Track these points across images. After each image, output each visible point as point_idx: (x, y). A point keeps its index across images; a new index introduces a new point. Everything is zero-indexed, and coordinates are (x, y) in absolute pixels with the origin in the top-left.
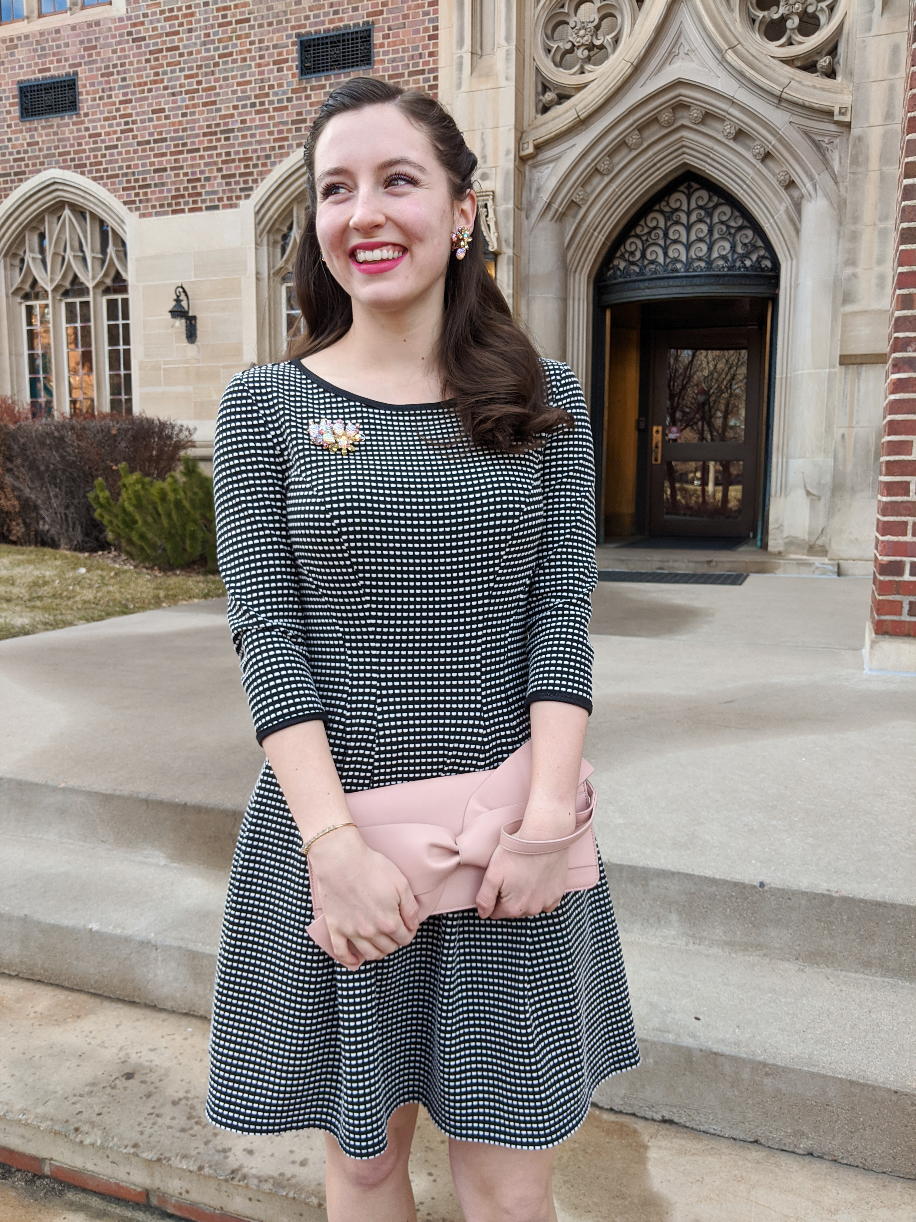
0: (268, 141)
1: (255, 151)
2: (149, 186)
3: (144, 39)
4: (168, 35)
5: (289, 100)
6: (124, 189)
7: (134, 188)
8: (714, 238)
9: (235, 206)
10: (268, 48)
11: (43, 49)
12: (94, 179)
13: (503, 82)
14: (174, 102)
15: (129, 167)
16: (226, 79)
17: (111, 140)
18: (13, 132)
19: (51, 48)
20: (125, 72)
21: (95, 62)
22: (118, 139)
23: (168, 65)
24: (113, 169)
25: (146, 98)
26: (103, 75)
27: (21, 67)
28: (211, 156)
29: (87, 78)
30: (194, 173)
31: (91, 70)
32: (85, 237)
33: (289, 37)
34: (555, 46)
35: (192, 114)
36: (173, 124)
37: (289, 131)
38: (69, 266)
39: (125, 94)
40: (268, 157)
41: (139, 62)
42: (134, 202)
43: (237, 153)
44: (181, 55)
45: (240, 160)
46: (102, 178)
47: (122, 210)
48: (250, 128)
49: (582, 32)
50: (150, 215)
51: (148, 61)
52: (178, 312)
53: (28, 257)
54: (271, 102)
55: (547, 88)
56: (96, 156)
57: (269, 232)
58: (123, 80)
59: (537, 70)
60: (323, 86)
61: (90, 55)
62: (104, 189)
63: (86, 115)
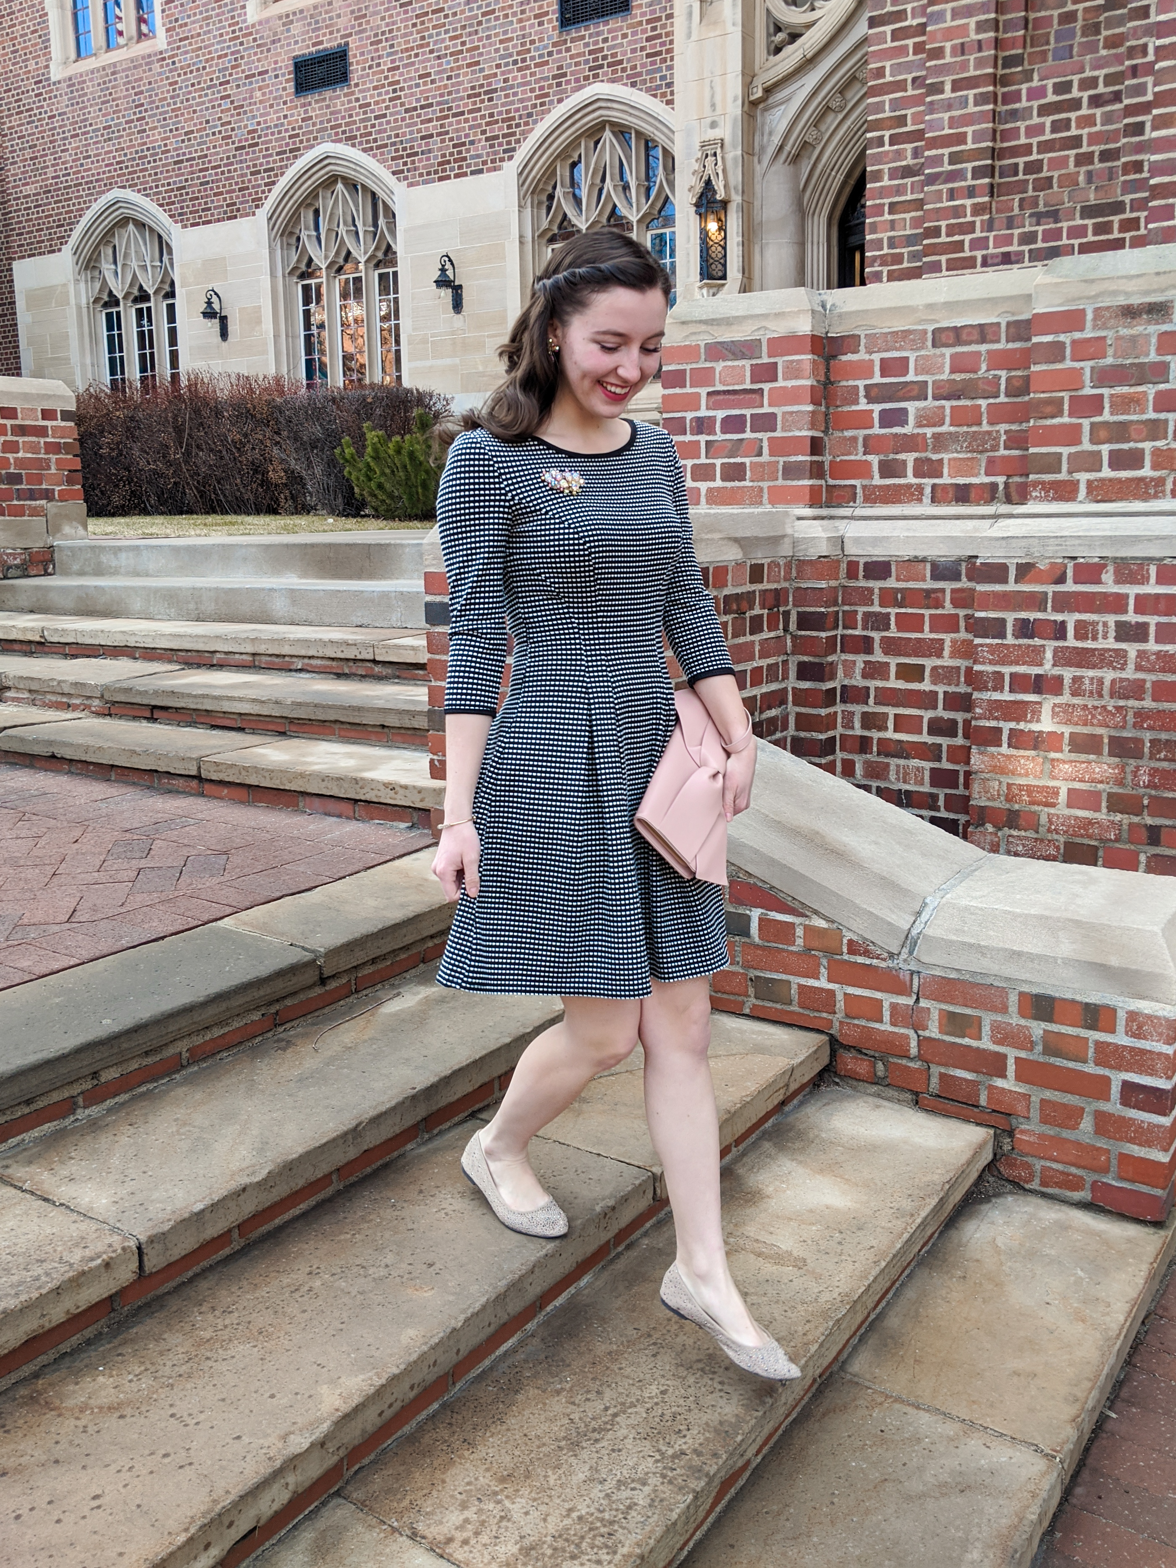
0: (530, 99)
1: (517, 110)
2: (416, 154)
3: (410, 3)
5: (550, 54)
6: (393, 159)
7: (402, 157)
9: (499, 168)
10: (529, 2)
11: (317, 22)
12: (365, 150)
13: (730, 28)
14: (440, 65)
15: (397, 136)
16: (489, 37)
17: (380, 109)
18: (289, 109)
19: (324, 20)
20: (393, 38)
21: (364, 31)
22: (387, 108)
23: (434, 27)
24: (382, 139)
25: (413, 64)
26: (372, 44)
27: (296, 42)
28: (475, 119)
29: (357, 48)
30: (459, 138)
31: (361, 39)
32: (357, 210)
35: (457, 76)
36: (439, 88)
37: (550, 86)
38: (343, 242)
39: (393, 61)
40: (530, 115)
41: (406, 27)
42: (402, 171)
43: (501, 113)
44: (446, 16)
45: (503, 121)
46: (371, 149)
47: (390, 180)
48: (512, 87)
50: (417, 184)
51: (414, 25)
52: (443, 282)
53: (304, 236)
54: (533, 58)
55: (778, 29)
56: (366, 127)
57: (533, 193)
58: (392, 46)
59: (768, 11)
60: (583, 38)
61: (360, 25)
62: (374, 161)
63: (357, 85)
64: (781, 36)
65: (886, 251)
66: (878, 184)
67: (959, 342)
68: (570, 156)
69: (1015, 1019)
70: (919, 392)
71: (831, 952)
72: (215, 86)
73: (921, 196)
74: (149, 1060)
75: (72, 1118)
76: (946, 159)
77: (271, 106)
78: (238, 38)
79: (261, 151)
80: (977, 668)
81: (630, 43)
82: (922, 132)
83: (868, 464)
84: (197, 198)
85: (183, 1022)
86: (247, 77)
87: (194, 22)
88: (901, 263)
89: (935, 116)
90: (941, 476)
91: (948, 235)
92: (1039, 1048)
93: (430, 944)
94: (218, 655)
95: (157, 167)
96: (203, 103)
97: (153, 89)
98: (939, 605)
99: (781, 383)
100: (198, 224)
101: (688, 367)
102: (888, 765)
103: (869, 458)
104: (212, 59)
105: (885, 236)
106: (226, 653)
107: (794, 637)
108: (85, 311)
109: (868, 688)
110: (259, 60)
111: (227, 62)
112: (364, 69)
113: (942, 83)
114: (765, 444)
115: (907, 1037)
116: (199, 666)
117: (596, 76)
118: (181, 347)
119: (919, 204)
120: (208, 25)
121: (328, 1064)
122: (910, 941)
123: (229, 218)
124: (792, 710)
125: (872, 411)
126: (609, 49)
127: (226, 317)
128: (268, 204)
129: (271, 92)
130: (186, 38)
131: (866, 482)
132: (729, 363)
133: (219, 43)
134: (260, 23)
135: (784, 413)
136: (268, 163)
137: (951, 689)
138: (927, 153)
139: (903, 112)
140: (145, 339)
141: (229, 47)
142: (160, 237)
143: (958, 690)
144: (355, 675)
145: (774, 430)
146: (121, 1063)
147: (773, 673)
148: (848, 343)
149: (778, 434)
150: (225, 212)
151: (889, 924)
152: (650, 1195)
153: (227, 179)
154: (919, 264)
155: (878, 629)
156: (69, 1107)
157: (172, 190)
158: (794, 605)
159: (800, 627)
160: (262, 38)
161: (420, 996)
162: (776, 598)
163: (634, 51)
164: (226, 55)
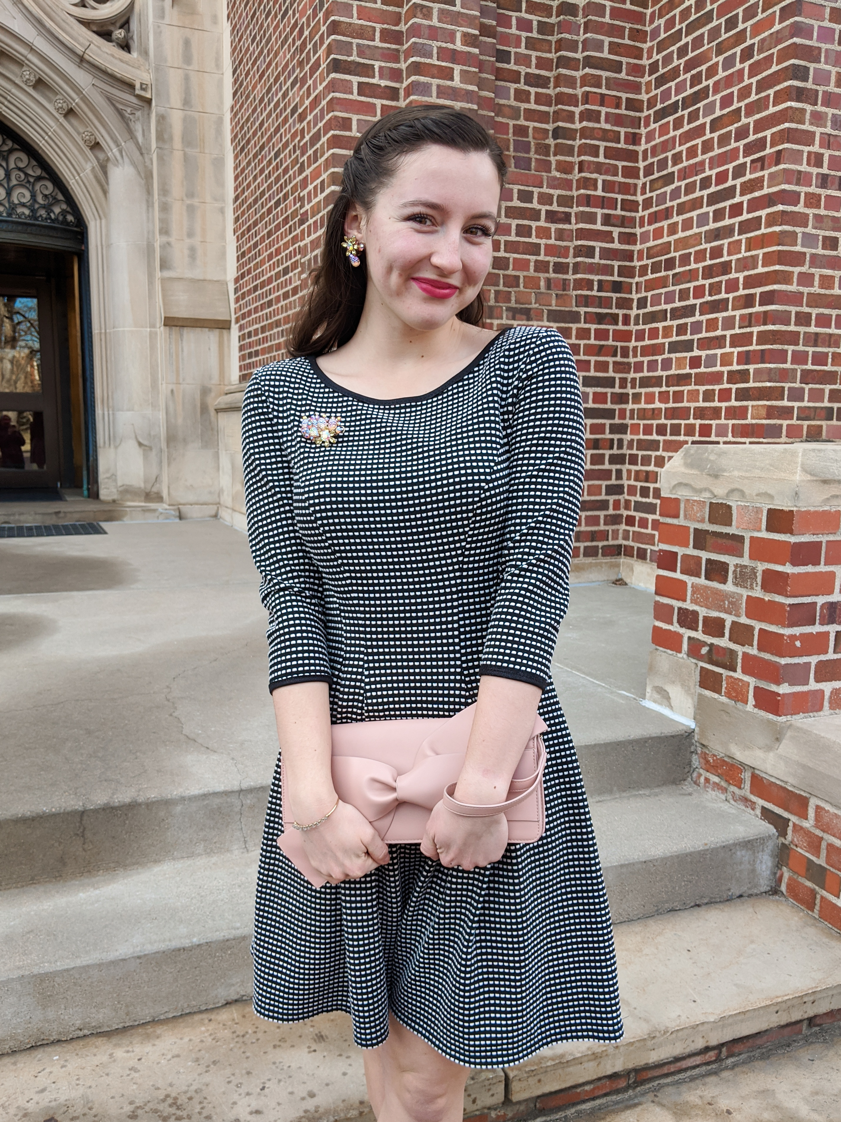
8: (11, 184)
101: (824, 539)
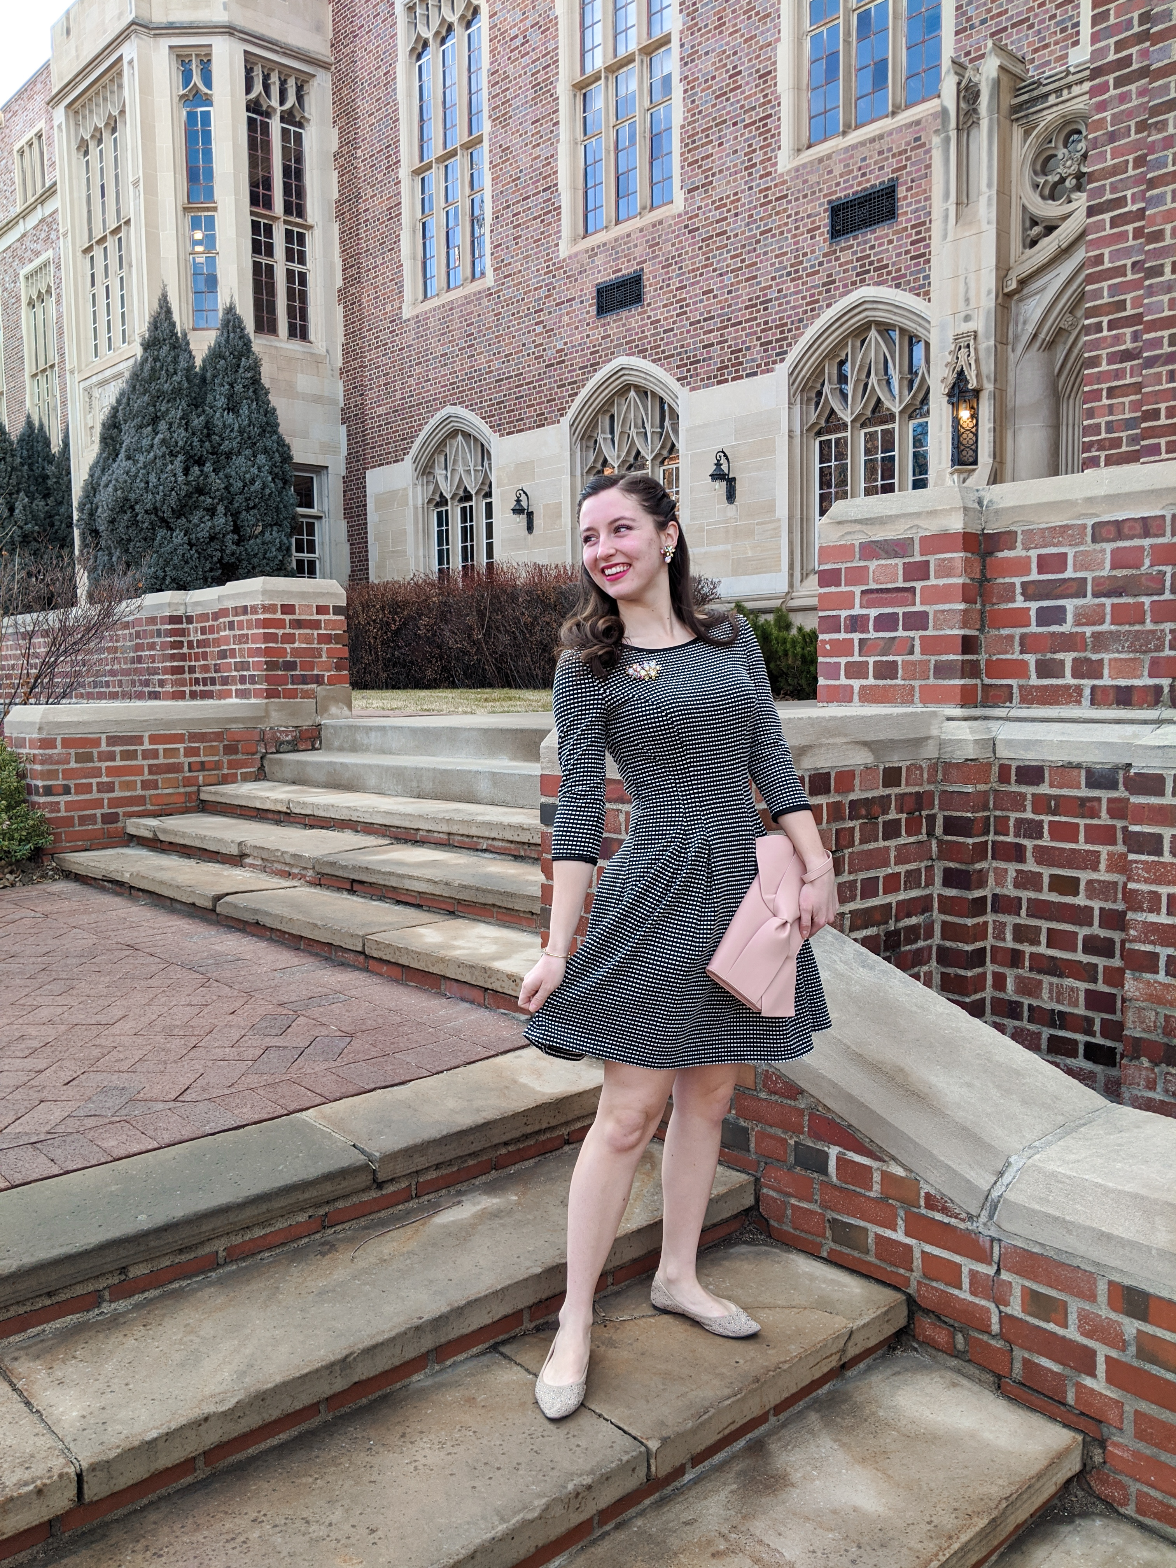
0: (801, 306)
1: (790, 317)
2: (698, 361)
3: (698, 229)
4: (717, 221)
5: (821, 264)
6: (678, 367)
7: (686, 365)
9: (772, 370)
10: (802, 219)
11: (617, 253)
12: (654, 361)
13: (985, 226)
14: (722, 281)
15: (682, 346)
16: (766, 253)
17: (669, 324)
18: (591, 329)
19: (623, 250)
20: (681, 262)
21: (657, 256)
22: (674, 323)
23: (718, 248)
24: (669, 350)
25: (698, 282)
26: (663, 268)
27: (599, 271)
28: (751, 327)
29: (650, 272)
30: (736, 345)
31: (654, 265)
32: (647, 414)
33: (821, 205)
34: (1042, 181)
35: (737, 290)
36: (720, 302)
37: (820, 293)
38: (633, 442)
39: (681, 281)
40: (801, 320)
41: (693, 250)
42: (685, 378)
43: (774, 320)
44: (728, 238)
45: (777, 327)
46: (660, 359)
47: (675, 385)
48: (785, 296)
49: (1069, 163)
50: (699, 388)
51: (701, 248)
52: (719, 476)
53: (600, 439)
54: (805, 269)
55: (1034, 223)
56: (655, 341)
57: (802, 391)
58: (680, 268)
59: (1024, 208)
60: (852, 246)
61: (654, 252)
62: (662, 370)
63: (649, 304)
64: (1036, 230)
65: (1103, 435)
66: (1096, 370)
67: (1120, 536)
68: (838, 355)
69: (1104, 1311)
70: (1078, 589)
71: (910, 1203)
72: (531, 314)
73: (1140, 379)
74: (183, 1258)
75: (97, 1311)
76: (1166, 341)
77: (577, 328)
78: (551, 271)
79: (566, 367)
80: (1131, 886)
81: (895, 248)
82: (1140, 315)
83: (1025, 663)
84: (513, 411)
85: (218, 1222)
86: (557, 305)
87: (516, 261)
88: (1120, 446)
89: (1154, 299)
90: (1100, 677)
91: (1167, 418)
92: (1132, 1350)
93: (503, 1151)
94: (421, 833)
95: (482, 386)
96: (521, 329)
97: (481, 321)
98: (1095, 814)
99: (933, 581)
100: (513, 433)
101: (843, 566)
102: (1040, 982)
103: (1026, 657)
104: (530, 291)
105: (1102, 421)
106: (428, 831)
107: (940, 842)
108: (420, 510)
109: (1020, 899)
110: (568, 289)
111: (543, 292)
112: (656, 290)
113: (1162, 265)
114: (917, 643)
115: (988, 1311)
116: (406, 841)
117: (863, 281)
118: (495, 540)
119: (1137, 387)
120: (527, 262)
121: (355, 1277)
122: (990, 1203)
123: (538, 426)
124: (938, 917)
125: (1029, 609)
126: (875, 254)
127: (532, 513)
128: (571, 413)
129: (577, 316)
130: (510, 275)
131: (1022, 682)
132: (883, 562)
133: (535, 277)
134: (570, 257)
135: (936, 612)
136: (572, 377)
137: (1108, 905)
138: (1145, 337)
139: (1122, 297)
140: (467, 534)
141: (544, 280)
142: (482, 445)
143: (1114, 907)
144: (530, 858)
145: (926, 629)
146: (152, 1259)
147: (913, 879)
148: (1005, 539)
149: (930, 632)
150: (535, 422)
151: (968, 1181)
152: (642, 1473)
153: (538, 393)
154: (1138, 447)
155: (1031, 837)
156: (95, 1300)
157: (493, 405)
158: (941, 809)
159: (946, 832)
160: (571, 270)
161: (479, 1207)
162: (920, 800)
163: (899, 255)
164: (541, 287)
